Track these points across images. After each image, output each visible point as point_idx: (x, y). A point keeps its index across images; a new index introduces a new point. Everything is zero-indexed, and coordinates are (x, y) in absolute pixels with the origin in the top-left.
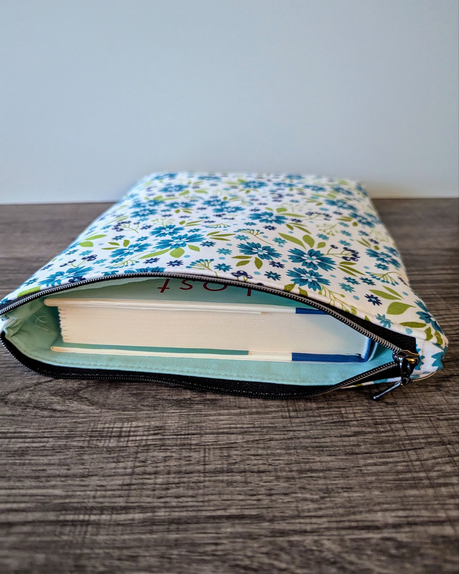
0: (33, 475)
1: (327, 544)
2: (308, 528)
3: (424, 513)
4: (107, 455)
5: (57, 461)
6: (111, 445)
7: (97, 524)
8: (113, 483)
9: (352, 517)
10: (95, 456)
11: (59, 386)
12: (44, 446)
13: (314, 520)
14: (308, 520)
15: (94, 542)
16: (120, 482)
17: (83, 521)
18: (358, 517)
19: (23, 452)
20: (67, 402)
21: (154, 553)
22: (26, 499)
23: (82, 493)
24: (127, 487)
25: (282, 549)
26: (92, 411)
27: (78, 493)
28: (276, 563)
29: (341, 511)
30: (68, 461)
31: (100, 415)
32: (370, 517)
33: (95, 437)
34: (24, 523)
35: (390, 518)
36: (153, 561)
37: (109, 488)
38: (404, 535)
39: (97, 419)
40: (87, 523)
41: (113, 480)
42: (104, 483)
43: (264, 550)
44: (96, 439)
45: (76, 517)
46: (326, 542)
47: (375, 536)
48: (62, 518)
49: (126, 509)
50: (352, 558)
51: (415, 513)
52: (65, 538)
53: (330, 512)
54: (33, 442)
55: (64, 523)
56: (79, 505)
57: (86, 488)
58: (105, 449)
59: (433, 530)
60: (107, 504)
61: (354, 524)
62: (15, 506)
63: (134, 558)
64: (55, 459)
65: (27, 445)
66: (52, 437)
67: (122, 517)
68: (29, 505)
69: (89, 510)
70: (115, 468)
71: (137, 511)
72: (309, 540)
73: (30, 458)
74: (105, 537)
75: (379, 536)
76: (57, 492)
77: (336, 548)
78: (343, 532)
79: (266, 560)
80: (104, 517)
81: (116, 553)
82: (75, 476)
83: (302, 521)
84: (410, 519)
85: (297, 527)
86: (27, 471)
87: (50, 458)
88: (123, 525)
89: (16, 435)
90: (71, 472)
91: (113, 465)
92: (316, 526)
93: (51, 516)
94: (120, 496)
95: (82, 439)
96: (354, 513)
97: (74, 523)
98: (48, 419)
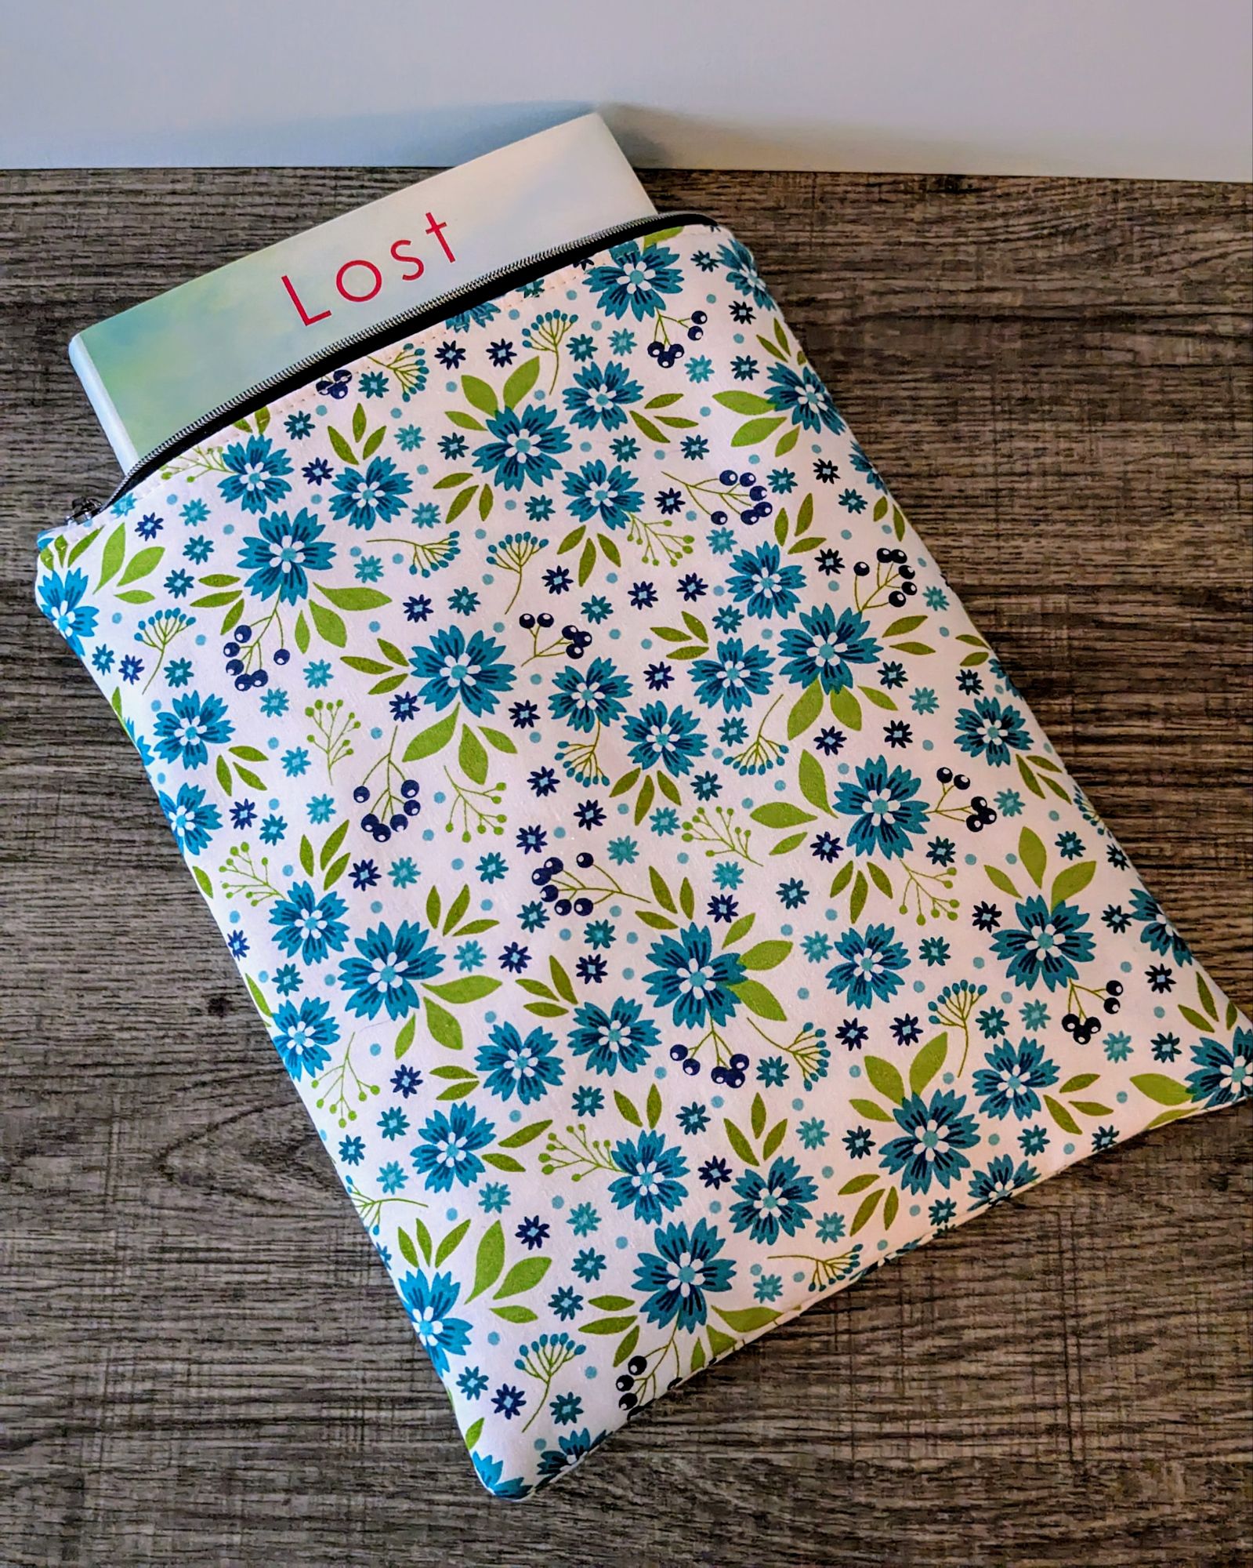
0: (263, 1337)
1: (680, 1464)
2: (660, 1440)
3: (824, 1425)
4: (370, 1304)
5: (295, 1314)
6: (372, 1282)
7: (377, 1425)
8: (386, 1356)
9: (723, 1427)
10: (351, 1304)
11: (254, 1136)
12: (265, 1282)
13: (669, 1429)
14: (660, 1429)
15: (376, 1451)
16: (397, 1356)
17: (355, 1419)
18: (730, 1427)
19: (236, 1294)
20: (278, 1177)
21: (456, 1469)
22: (266, 1381)
23: (345, 1373)
24: (408, 1366)
25: (621, 1470)
26: (327, 1203)
27: (339, 1373)
28: (610, 1488)
29: (710, 1416)
30: (312, 1313)
31: (342, 1212)
32: (743, 1426)
33: (344, 1264)
34: (276, 1421)
35: (773, 1429)
36: (456, 1480)
37: (382, 1365)
38: (783, 1456)
39: (339, 1222)
40: (362, 1423)
41: (385, 1352)
42: (374, 1357)
43: (598, 1470)
44: (345, 1268)
45: (344, 1413)
46: (678, 1462)
47: (745, 1456)
48: (325, 1413)
49: (411, 1402)
50: (709, 1486)
51: (811, 1424)
52: (337, 1444)
53: (693, 1417)
54: (246, 1273)
55: (330, 1422)
56: (346, 1394)
57: (349, 1365)
58: (364, 1291)
59: (825, 1451)
60: (383, 1393)
61: (720, 1437)
62: (253, 1392)
63: (431, 1475)
64: (289, 1307)
65: (237, 1278)
66: (273, 1262)
67: (408, 1415)
68: (274, 1391)
69: (360, 1402)
70: (385, 1329)
71: (429, 1405)
72: (656, 1458)
73: (249, 1304)
74: (389, 1445)
75: (752, 1456)
76: (309, 1370)
77: (691, 1472)
78: (704, 1449)
79: (599, 1484)
80: (383, 1414)
81: (408, 1468)
82: (326, 1342)
83: (652, 1429)
84: (801, 1433)
85: (646, 1439)
86: (251, 1330)
87: (281, 1305)
88: (411, 1427)
89: (213, 1255)
90: (319, 1335)
91: (382, 1323)
92: (668, 1438)
93: (310, 1410)
94: (400, 1380)
95: (325, 1267)
96: (726, 1420)
97: (344, 1421)
98: (255, 1219)
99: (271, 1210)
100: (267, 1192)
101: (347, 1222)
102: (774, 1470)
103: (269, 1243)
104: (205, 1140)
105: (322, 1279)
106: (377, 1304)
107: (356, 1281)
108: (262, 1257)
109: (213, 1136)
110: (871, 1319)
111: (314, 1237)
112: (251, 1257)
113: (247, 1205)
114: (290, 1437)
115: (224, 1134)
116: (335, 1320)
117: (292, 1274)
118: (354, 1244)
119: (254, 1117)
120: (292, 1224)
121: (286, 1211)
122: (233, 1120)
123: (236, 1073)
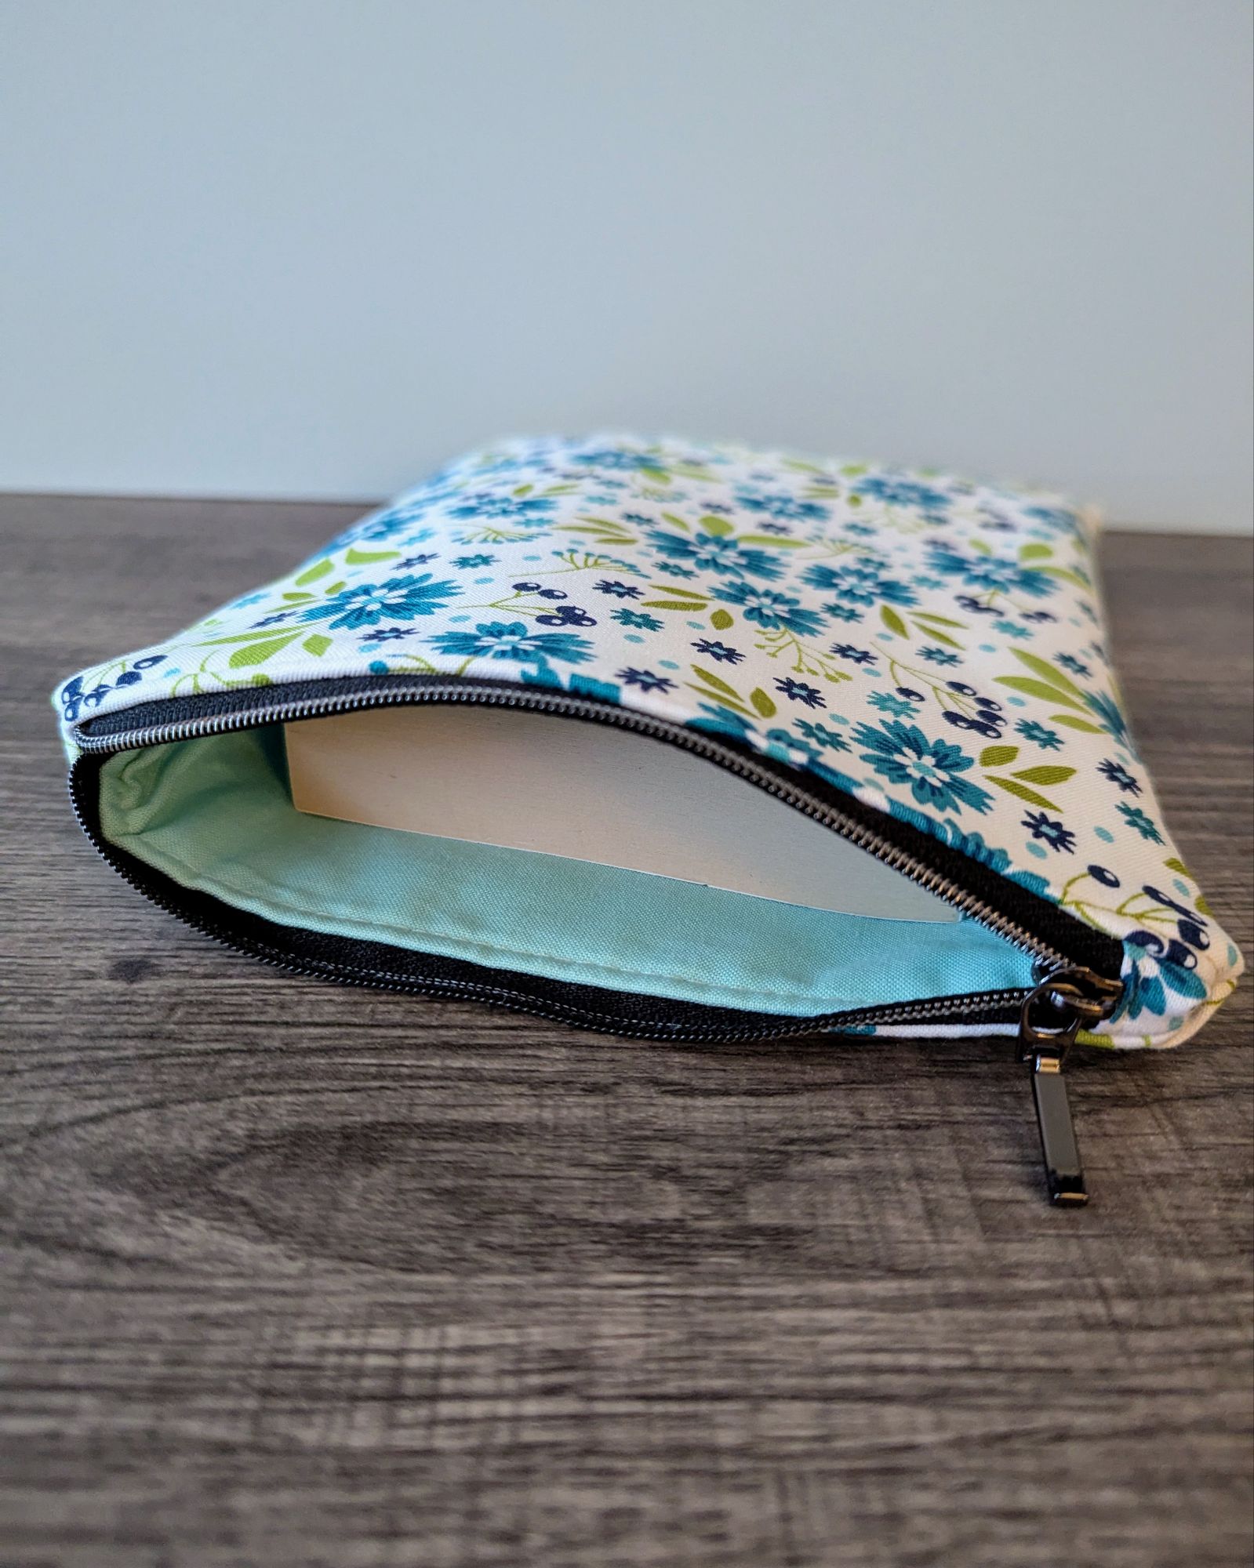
99: (124, 1276)
100: (125, 1242)
101: (309, 1303)
103: (94, 1345)
104: (18, 1149)
105: (219, 1431)
106: (367, 1497)
107: (309, 1436)
108: (67, 1375)
109: (37, 1145)
111: (219, 1334)
112: (38, 1375)
113: (69, 1267)
115: (66, 1142)
116: (229, 1539)
117: (135, 1418)
118: (322, 1351)
119: (143, 1116)
120: (170, 1306)
121: (161, 1279)
122: (96, 1119)
123: (129, 1053)
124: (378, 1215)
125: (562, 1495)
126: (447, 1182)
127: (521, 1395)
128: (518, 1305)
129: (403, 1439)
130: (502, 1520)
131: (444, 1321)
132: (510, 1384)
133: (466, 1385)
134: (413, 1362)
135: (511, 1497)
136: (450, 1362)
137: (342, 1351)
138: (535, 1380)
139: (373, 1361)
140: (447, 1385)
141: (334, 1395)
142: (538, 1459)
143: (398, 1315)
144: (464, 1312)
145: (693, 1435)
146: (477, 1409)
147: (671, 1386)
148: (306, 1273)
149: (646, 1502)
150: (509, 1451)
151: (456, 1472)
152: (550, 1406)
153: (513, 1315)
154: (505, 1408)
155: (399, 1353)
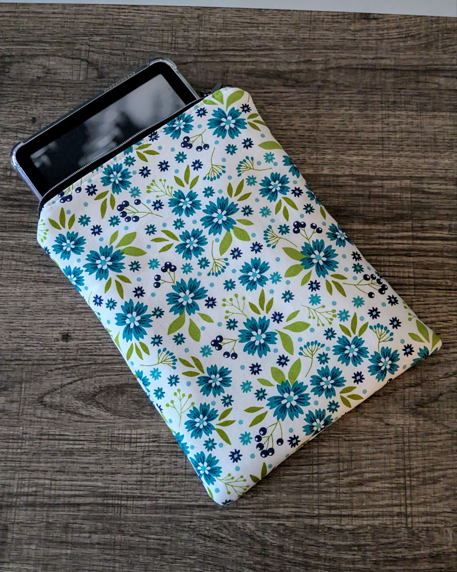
99: (85, 420)
100: (84, 412)
101: (116, 425)
102: (286, 528)
103: (84, 433)
104: (59, 391)
105: (106, 447)
106: (128, 458)
107: (119, 449)
108: (81, 438)
109: (62, 389)
110: (327, 468)
111: (102, 431)
112: (77, 438)
113: (76, 418)
114: (91, 511)
115: (67, 388)
116: (110, 464)
117: (93, 445)
118: (119, 434)
119: (79, 382)
120: (94, 425)
121: (91, 420)
122: (71, 383)
123: (72, 365)
124: (124, 406)
125: (155, 458)
126: (136, 399)
127: (149, 442)
128: (149, 426)
129: (132, 449)
130: (147, 462)
131: (137, 429)
132: (148, 440)
133: (140, 440)
134: (133, 436)
135: (148, 458)
136: (138, 436)
137: (122, 434)
138: (151, 440)
139: (127, 436)
140: (138, 440)
141: (121, 442)
142: (152, 453)
143: (130, 427)
144: (139, 427)
145: (174, 449)
146: (143, 444)
147: (171, 441)
148: (114, 419)
149: (166, 459)
150: (148, 451)
151: (140, 454)
152: (154, 444)
153: (148, 428)
154: (147, 444)
155: (130, 434)
